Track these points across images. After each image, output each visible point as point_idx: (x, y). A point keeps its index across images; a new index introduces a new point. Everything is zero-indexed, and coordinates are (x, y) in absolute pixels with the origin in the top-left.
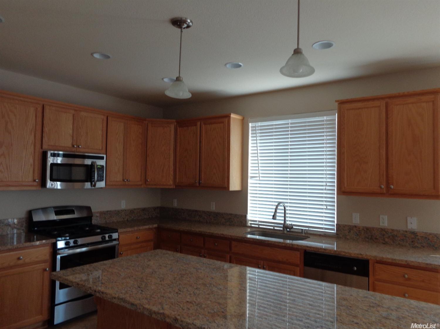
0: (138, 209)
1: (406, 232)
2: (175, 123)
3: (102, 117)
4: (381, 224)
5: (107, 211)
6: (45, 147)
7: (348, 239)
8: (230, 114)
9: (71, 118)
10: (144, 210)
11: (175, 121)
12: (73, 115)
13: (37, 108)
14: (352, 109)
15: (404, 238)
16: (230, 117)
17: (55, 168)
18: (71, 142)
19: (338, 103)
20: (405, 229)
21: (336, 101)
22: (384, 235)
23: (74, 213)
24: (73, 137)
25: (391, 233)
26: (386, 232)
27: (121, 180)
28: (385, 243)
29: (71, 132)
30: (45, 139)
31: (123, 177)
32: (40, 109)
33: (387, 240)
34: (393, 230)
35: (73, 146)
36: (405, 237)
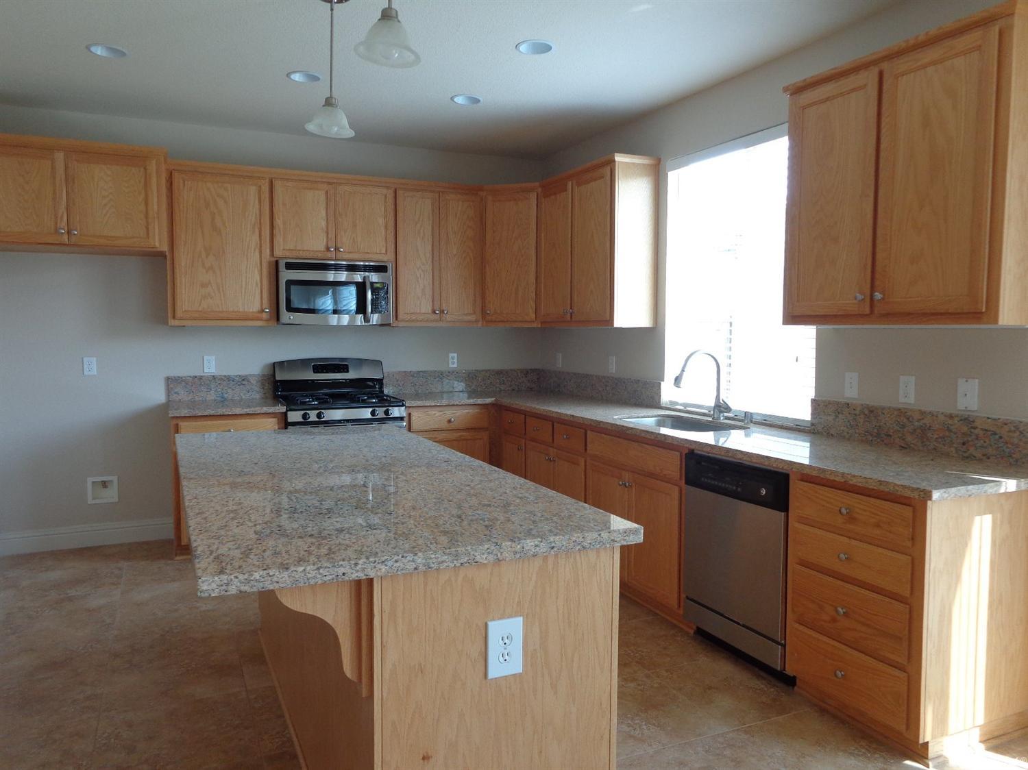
0: (487, 371)
1: (951, 417)
2: (540, 190)
3: (384, 191)
4: (902, 400)
5: (419, 372)
6: (278, 253)
7: (832, 435)
8: (614, 156)
9: (323, 198)
10: (499, 373)
11: (537, 184)
12: (327, 193)
13: (260, 187)
14: (814, 104)
15: (947, 434)
16: (614, 161)
17: (293, 288)
18: (325, 243)
19: (788, 92)
20: (949, 412)
21: (786, 89)
22: (903, 426)
23: (348, 371)
24: (327, 233)
25: (919, 420)
26: (908, 419)
27: (430, 312)
28: (905, 448)
29: (324, 224)
30: (279, 240)
31: (433, 305)
32: (266, 188)
33: (909, 438)
34: (922, 413)
35: (328, 249)
36: (949, 430)
